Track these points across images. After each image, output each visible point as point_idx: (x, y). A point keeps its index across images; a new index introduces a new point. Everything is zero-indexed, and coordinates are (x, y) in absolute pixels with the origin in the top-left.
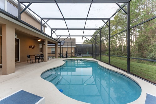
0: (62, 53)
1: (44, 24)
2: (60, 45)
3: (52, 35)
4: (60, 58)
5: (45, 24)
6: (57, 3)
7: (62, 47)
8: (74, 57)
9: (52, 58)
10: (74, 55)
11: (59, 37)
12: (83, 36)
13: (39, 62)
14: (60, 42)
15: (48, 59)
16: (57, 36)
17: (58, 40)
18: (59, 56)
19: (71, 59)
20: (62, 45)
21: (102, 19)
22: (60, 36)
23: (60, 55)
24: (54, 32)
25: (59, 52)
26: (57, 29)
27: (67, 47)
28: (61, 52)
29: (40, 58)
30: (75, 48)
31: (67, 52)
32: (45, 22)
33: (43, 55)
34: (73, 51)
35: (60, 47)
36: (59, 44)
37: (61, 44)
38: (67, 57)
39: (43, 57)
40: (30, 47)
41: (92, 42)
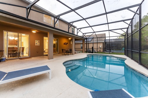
0: (89, 48)
2: (87, 42)
3: (78, 33)
4: (87, 53)
6: (74, 11)
7: (89, 43)
8: (101, 53)
9: (79, 52)
10: (102, 50)
11: (84, 34)
12: (109, 30)
13: (68, 55)
14: (87, 39)
15: (75, 53)
16: (83, 34)
18: (86, 51)
21: (128, 8)
22: (86, 33)
24: (80, 31)
25: (86, 48)
26: (81, 28)
28: (88, 48)
29: (69, 52)
31: (93, 47)
33: (71, 49)
34: (101, 47)
35: (87, 43)
36: (86, 40)
37: (88, 41)
38: (92, 52)
39: (71, 51)
40: (64, 44)
41: (124, 36)
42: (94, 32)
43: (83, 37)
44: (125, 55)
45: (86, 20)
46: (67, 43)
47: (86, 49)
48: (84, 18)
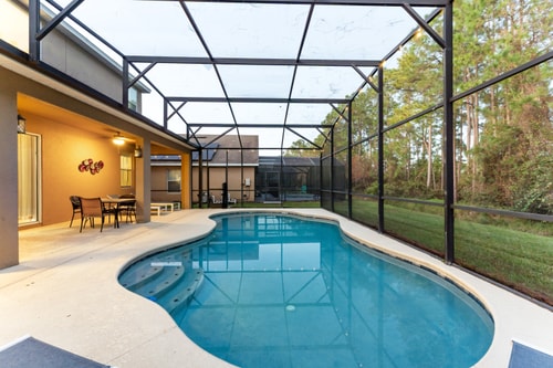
0: (208, 190)
1: (137, 79)
2: (200, 161)
3: (169, 122)
4: (200, 207)
5: (139, 78)
6: (181, 1)
7: (208, 168)
8: (251, 205)
9: (169, 207)
10: (252, 195)
11: (194, 129)
12: (285, 126)
13: (117, 224)
14: (199, 149)
16: (189, 126)
17: (192, 141)
18: (196, 199)
19: (243, 213)
20: (207, 161)
21: (356, 64)
22: (201, 126)
23: (200, 196)
25: (196, 186)
26: (185, 100)
27: (226, 167)
28: (205, 187)
29: (122, 210)
30: (256, 173)
31: (225, 185)
32: (141, 70)
33: (133, 196)
34: (248, 183)
35: (200, 168)
36: (195, 155)
37: (204, 157)
38: (224, 206)
39: (133, 203)
40: (83, 167)
41: (320, 148)
42: (236, 126)
43: (186, 141)
44: (322, 206)
45: (217, 66)
46: (101, 165)
47: (196, 194)
48: (214, 56)
